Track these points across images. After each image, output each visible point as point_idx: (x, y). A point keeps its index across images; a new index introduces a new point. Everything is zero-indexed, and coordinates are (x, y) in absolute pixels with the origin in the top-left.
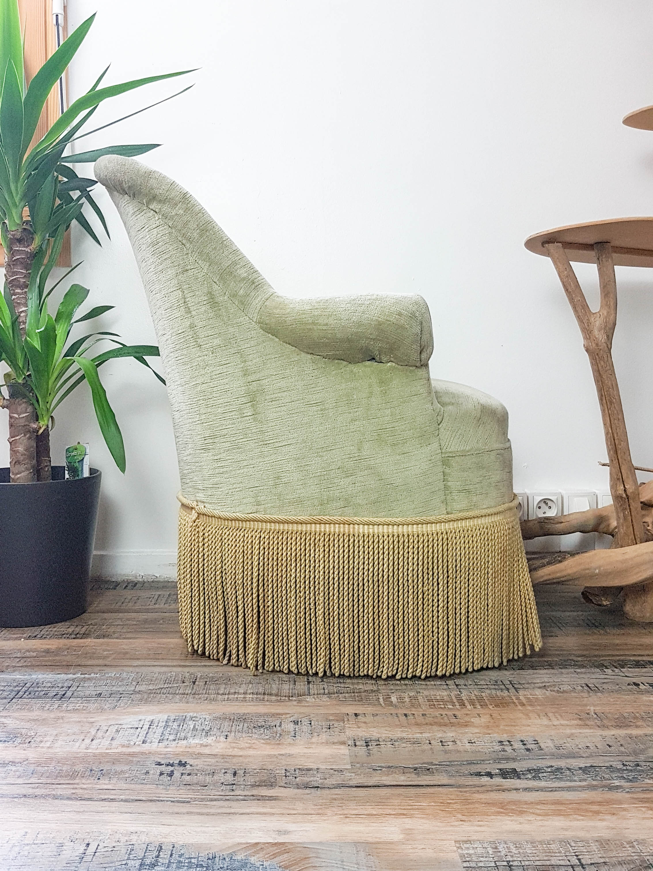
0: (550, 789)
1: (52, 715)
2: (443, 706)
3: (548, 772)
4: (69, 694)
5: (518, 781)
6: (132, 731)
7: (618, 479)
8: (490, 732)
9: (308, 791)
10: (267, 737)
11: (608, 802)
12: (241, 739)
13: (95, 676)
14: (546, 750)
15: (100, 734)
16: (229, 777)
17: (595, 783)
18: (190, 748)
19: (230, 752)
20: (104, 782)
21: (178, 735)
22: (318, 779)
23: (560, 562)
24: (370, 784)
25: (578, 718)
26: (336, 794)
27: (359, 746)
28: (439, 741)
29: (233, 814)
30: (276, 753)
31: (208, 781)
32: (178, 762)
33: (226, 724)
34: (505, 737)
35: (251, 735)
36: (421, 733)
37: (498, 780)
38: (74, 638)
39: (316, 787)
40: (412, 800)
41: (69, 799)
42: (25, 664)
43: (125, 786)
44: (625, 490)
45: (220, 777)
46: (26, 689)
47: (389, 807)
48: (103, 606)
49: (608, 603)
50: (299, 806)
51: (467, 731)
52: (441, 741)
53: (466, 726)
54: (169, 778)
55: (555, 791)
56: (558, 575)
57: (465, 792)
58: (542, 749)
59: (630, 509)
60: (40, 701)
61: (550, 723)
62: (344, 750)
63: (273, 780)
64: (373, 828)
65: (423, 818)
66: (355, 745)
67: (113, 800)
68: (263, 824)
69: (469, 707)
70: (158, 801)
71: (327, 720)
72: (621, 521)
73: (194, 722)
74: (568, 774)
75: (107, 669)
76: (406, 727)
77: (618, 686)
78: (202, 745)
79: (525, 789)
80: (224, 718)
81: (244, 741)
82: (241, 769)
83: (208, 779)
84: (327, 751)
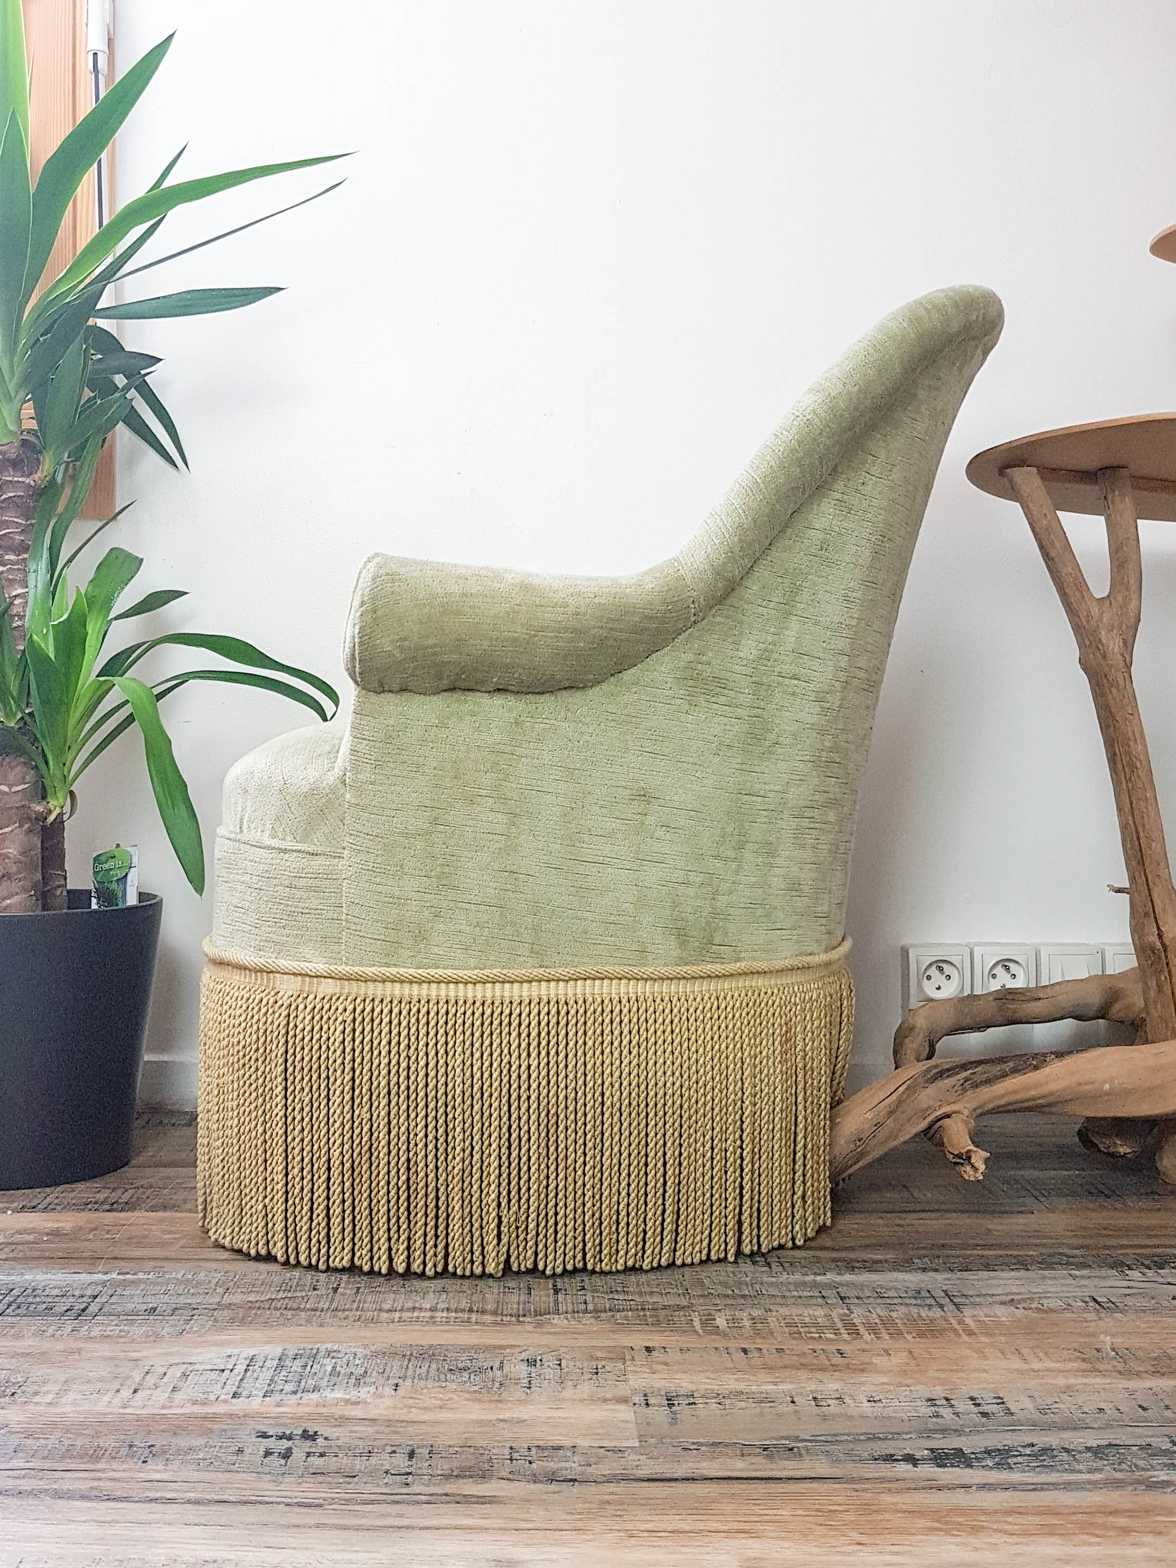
0: (1032, 1487)
1: (60, 1346)
2: (817, 1335)
3: (1025, 1455)
4: (93, 1308)
5: (968, 1470)
6: (214, 1375)
7: (1146, 914)
8: (908, 1381)
9: (553, 1487)
10: (476, 1388)
11: (1147, 1511)
12: (425, 1391)
13: (146, 1276)
14: (1020, 1415)
15: (150, 1380)
16: (401, 1461)
17: (1119, 1475)
18: (324, 1406)
19: (403, 1414)
20: (156, 1468)
21: (303, 1383)
22: (574, 1465)
23: (1036, 1068)
24: (675, 1476)
25: (1079, 1358)
26: (613, 1494)
27: (654, 1405)
28: (811, 1398)
29: (407, 1527)
30: (492, 1416)
31: (358, 1467)
32: (300, 1432)
33: (396, 1364)
34: (938, 1392)
35: (444, 1384)
36: (775, 1384)
37: (928, 1470)
38: (109, 1211)
39: (571, 1480)
40: (759, 1505)
41: (84, 1498)
42: (11, 1255)
43: (197, 1476)
44: (1160, 937)
45: (383, 1461)
46: (12, 1299)
47: (715, 1518)
48: (164, 1155)
49: (1128, 1151)
50: (538, 1515)
51: (863, 1379)
52: (815, 1399)
53: (863, 1371)
54: (283, 1462)
55: (1042, 1489)
56: (1033, 1093)
57: (864, 1490)
58: (1012, 1414)
59: (1169, 972)
60: (38, 1321)
61: (1026, 1367)
62: (625, 1413)
63: (486, 1466)
64: (683, 1557)
65: (783, 1539)
66: (647, 1404)
67: (172, 1501)
68: (467, 1547)
69: (867, 1337)
70: (260, 1503)
71: (592, 1358)
72: (1152, 994)
73: (334, 1361)
74: (1066, 1459)
75: (168, 1266)
76: (746, 1372)
77: (1153, 1301)
78: (347, 1402)
79: (983, 1487)
80: (391, 1353)
81: (431, 1395)
82: (423, 1446)
83: (359, 1463)
84: (595, 1414)
